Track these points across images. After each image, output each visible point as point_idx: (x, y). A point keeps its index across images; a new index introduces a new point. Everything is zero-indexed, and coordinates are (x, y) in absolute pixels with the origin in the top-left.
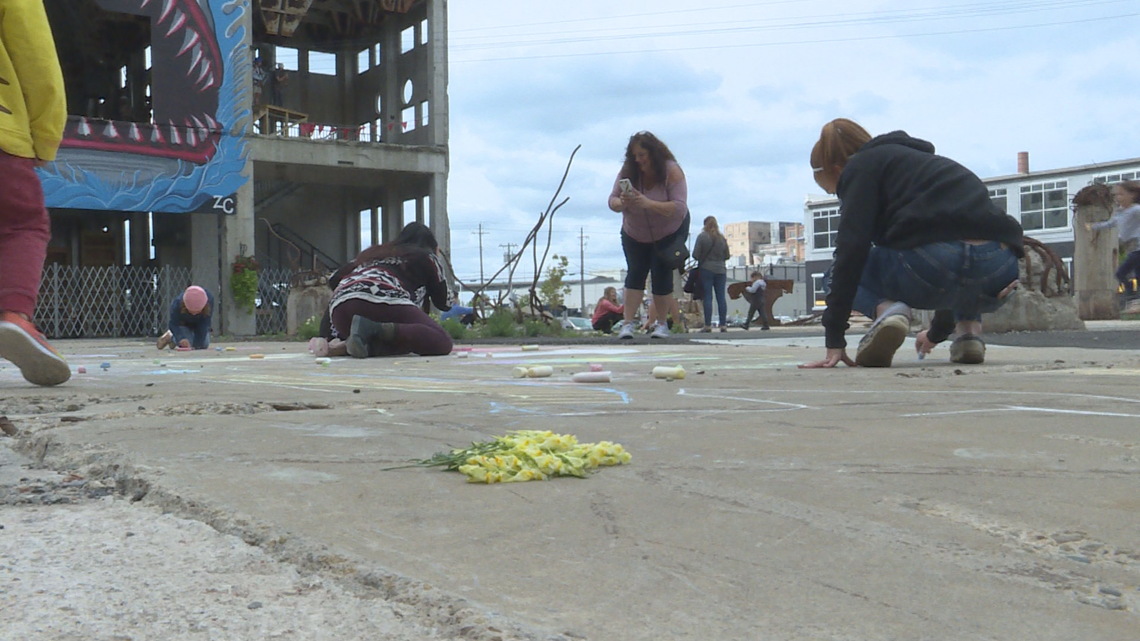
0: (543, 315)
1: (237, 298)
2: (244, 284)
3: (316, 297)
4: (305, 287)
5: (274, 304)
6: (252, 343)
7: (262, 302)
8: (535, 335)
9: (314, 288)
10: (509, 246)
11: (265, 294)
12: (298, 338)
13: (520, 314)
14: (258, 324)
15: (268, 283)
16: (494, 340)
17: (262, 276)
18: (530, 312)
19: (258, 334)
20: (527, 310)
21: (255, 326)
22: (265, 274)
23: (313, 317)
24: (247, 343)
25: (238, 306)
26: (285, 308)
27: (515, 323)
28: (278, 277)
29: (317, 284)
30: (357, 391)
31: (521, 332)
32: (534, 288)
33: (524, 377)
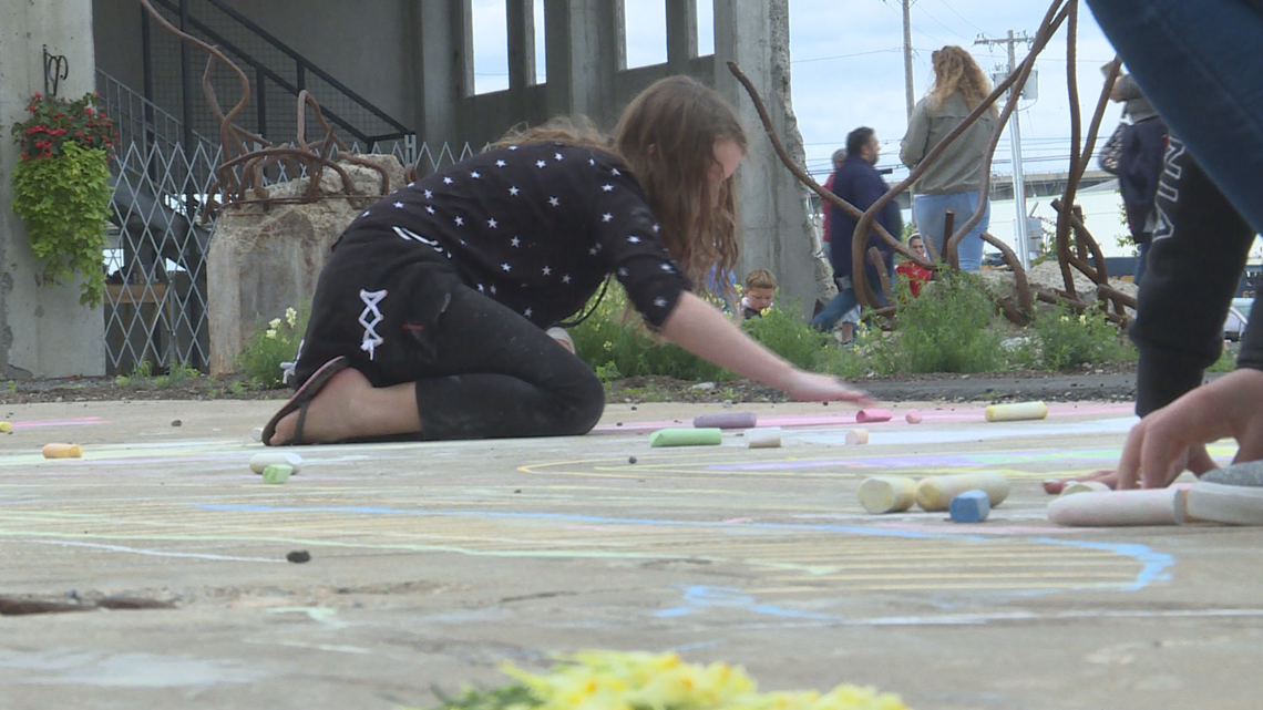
0: (1104, 294)
1: (41, 248)
2: (62, 195)
3: (309, 241)
4: (268, 205)
5: (171, 266)
6: (78, 405)
7: (128, 256)
8: (1075, 364)
9: (300, 209)
10: (1011, 41)
11: (135, 230)
12: (236, 385)
13: (1021, 285)
14: (114, 338)
15: (148, 192)
16: (915, 384)
17: (123, 166)
18: (1057, 282)
19: (111, 372)
20: (1050, 276)
21: (101, 344)
22: (134, 161)
23: (291, 314)
24: (59, 406)
25: (46, 275)
26: (203, 278)
27: (1000, 323)
28: (180, 172)
29: (312, 195)
30: (299, 557)
31: (1024, 358)
32: (1069, 196)
33: (902, 508)
